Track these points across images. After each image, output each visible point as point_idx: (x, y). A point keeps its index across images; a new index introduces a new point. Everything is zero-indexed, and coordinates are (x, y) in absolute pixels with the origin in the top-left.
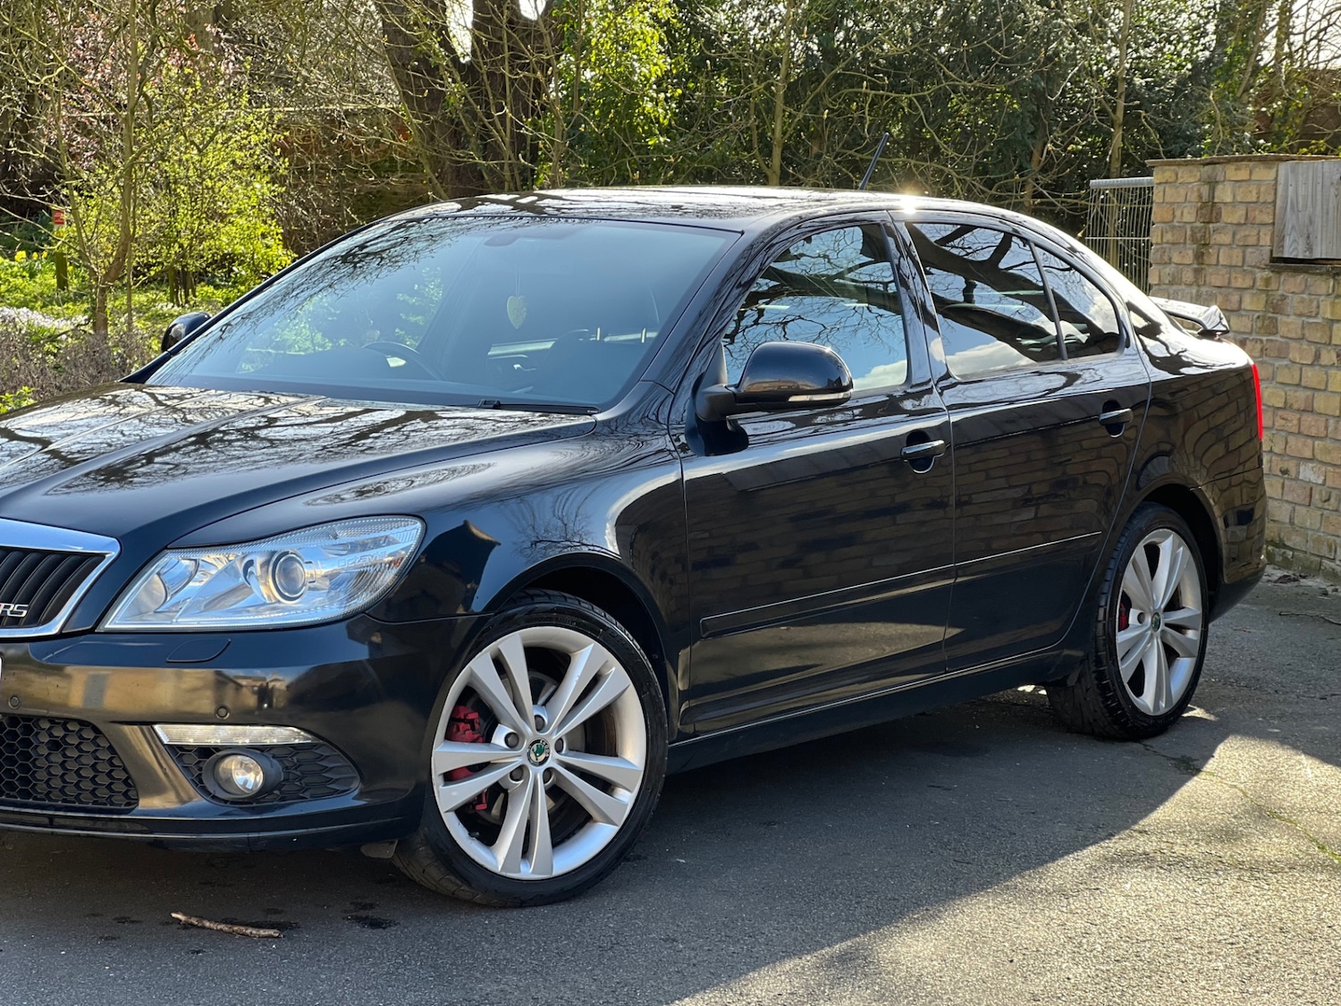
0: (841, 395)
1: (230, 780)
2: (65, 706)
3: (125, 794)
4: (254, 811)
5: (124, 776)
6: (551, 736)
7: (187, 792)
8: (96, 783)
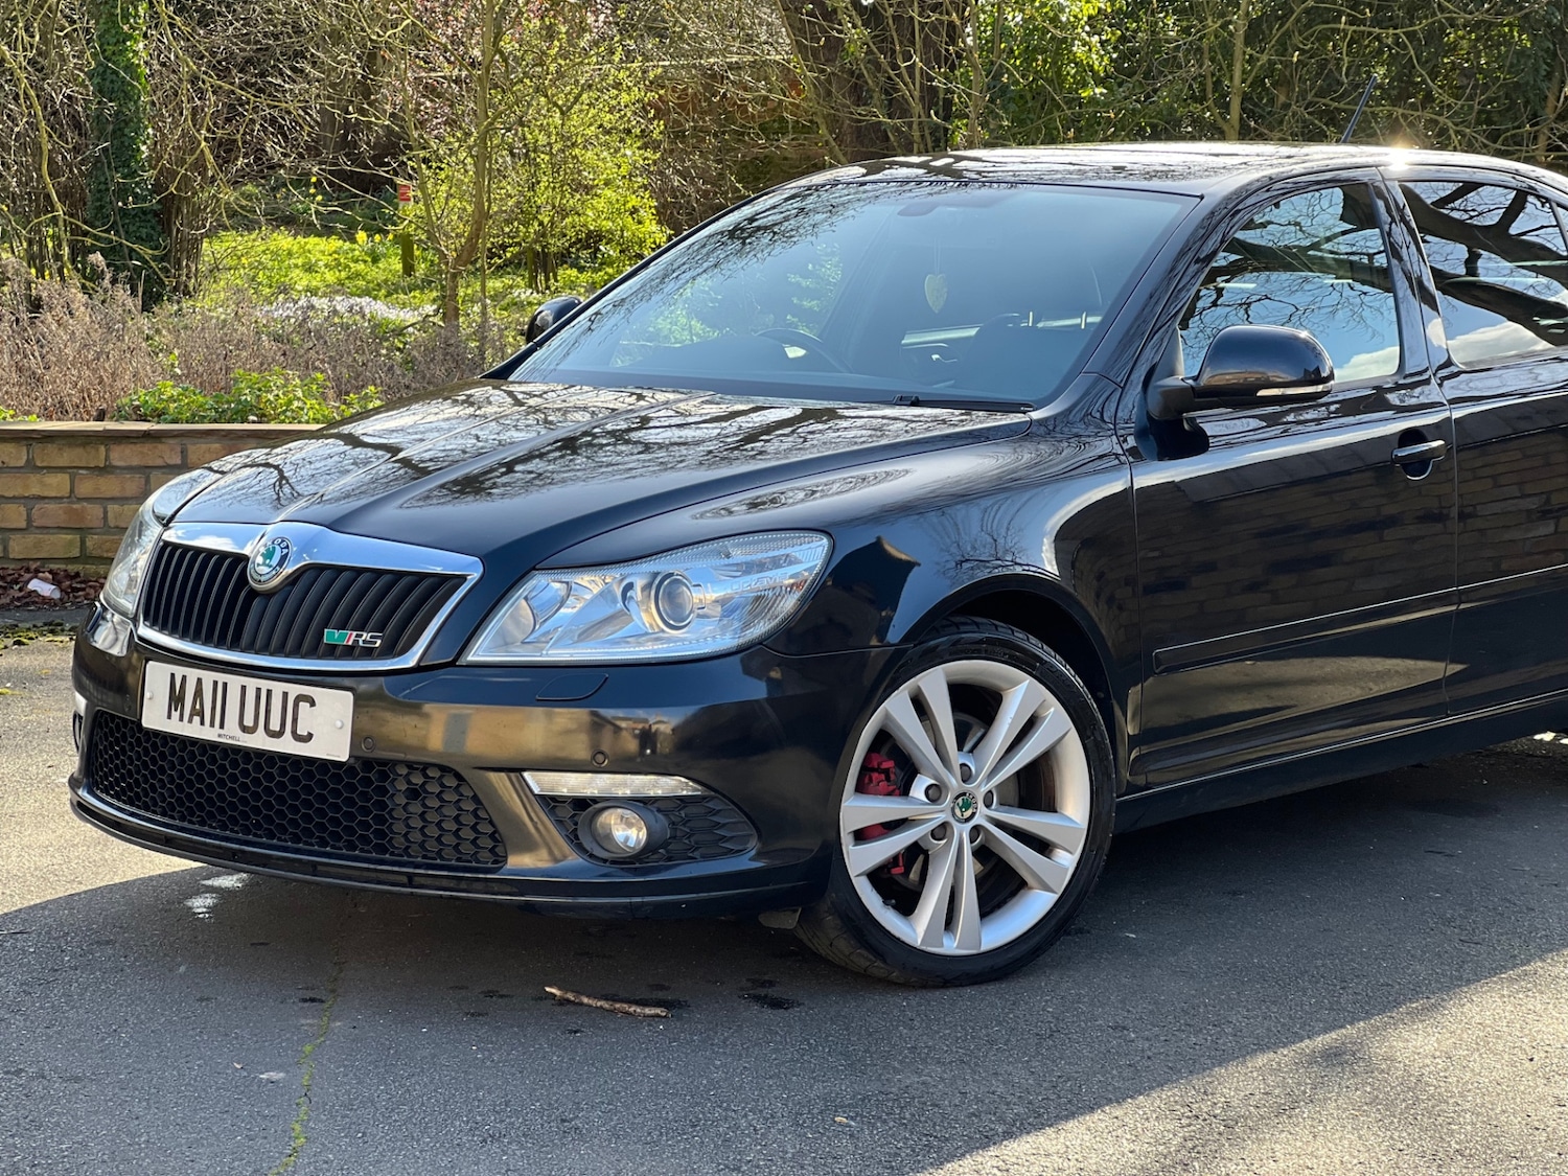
0: (1320, 388)
1: (609, 836)
2: (423, 749)
3: (492, 850)
4: (636, 872)
5: (490, 830)
6: (980, 788)
7: (560, 849)
8: (459, 837)
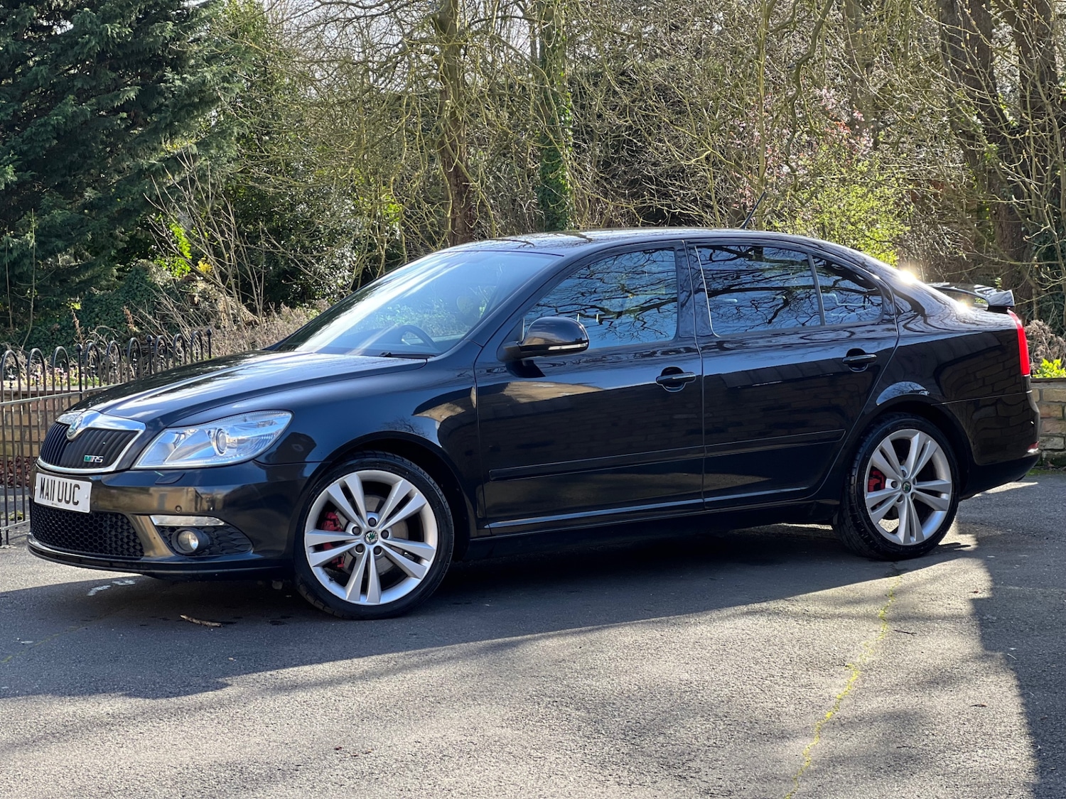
0: (579, 346)
1: (185, 543)
3: (140, 550)
5: (139, 542)
6: (379, 530)
7: (165, 549)
8: (129, 545)
